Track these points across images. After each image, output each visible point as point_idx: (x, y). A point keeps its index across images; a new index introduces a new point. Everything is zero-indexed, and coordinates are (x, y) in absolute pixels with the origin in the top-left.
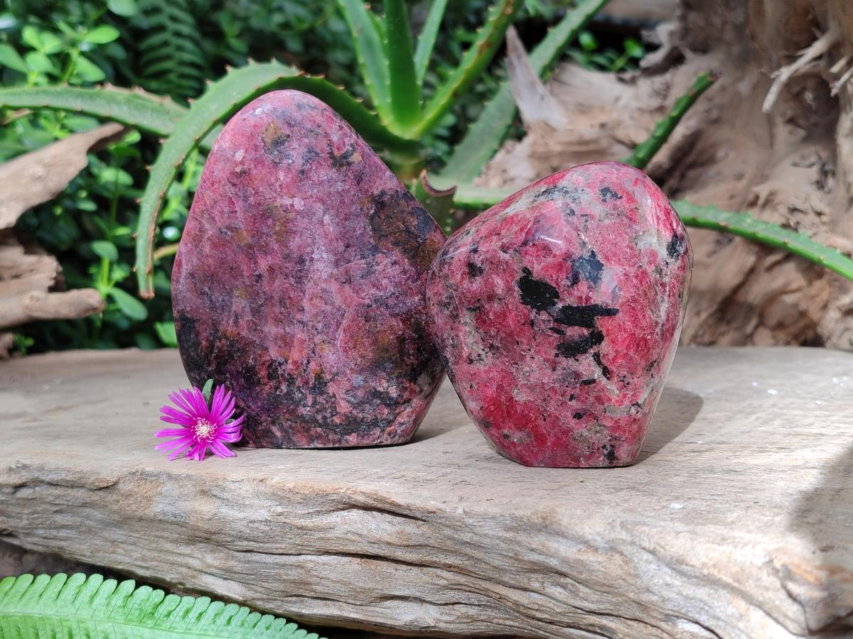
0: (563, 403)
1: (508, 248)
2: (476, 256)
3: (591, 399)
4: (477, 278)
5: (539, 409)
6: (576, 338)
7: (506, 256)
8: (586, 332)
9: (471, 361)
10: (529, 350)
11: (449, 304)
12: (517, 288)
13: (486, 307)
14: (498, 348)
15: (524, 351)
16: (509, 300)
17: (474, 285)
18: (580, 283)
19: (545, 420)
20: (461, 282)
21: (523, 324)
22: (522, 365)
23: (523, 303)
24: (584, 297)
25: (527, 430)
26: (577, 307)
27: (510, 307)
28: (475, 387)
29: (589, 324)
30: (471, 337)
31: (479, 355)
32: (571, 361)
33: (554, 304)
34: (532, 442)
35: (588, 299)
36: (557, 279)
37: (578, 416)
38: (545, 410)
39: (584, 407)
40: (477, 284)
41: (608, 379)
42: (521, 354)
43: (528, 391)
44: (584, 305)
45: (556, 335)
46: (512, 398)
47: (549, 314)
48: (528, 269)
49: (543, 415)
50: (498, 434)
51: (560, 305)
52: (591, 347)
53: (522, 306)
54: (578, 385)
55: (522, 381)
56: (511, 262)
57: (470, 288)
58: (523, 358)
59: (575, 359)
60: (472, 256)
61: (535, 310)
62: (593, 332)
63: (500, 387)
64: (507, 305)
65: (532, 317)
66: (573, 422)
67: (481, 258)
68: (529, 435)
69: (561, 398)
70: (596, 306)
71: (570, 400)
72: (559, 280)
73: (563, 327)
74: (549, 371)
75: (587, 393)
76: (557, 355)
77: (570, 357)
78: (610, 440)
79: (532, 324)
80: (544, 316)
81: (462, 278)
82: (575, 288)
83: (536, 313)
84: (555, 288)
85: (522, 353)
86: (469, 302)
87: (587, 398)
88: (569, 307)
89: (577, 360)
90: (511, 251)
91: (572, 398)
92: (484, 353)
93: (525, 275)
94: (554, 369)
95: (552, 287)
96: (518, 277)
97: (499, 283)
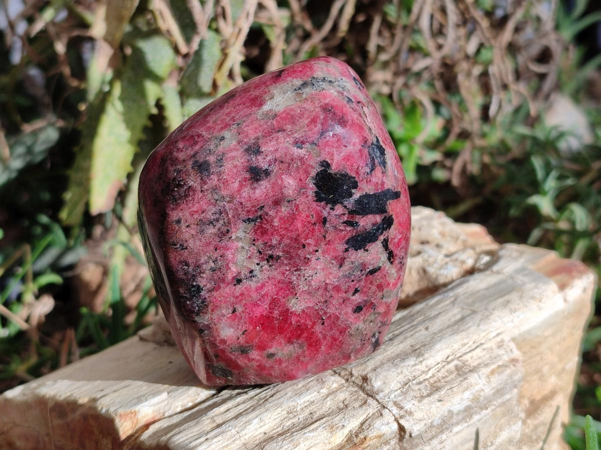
0: (345, 301)
1: (303, 143)
2: (260, 158)
3: (374, 288)
4: (261, 183)
5: (318, 313)
6: (369, 227)
7: (302, 152)
8: (378, 218)
9: (239, 281)
10: (317, 251)
11: (217, 220)
12: (312, 186)
13: (270, 213)
14: (279, 257)
15: (310, 253)
16: (301, 200)
17: (258, 191)
18: (376, 169)
19: (323, 324)
20: (239, 191)
21: (315, 224)
22: (305, 270)
23: (317, 201)
24: (380, 183)
25: (300, 341)
26: (375, 194)
27: (301, 207)
28: (240, 309)
29: (382, 210)
30: (244, 253)
31: (251, 272)
32: (361, 253)
33: (351, 195)
34: (304, 352)
35: (383, 184)
36: (358, 168)
37: (358, 309)
38: (326, 313)
39: (366, 298)
40: (262, 189)
41: (392, 263)
42: (305, 258)
43: (309, 297)
44: (379, 191)
45: (349, 229)
46: (288, 310)
47: (345, 207)
48: (327, 162)
49: (322, 319)
50: (261, 356)
51: (357, 195)
52: (382, 234)
53: (315, 204)
54: (364, 277)
55: (303, 287)
56: (307, 157)
57: (252, 195)
58: (307, 261)
59: (365, 250)
60: (254, 159)
61: (330, 206)
62: (385, 217)
63: (274, 302)
64: (297, 207)
65: (325, 214)
66: (352, 317)
67: (268, 158)
68: (301, 346)
69: (344, 295)
70: (388, 190)
71: (354, 295)
72: (360, 168)
73: (357, 218)
74: (334, 270)
75: (371, 283)
76: (347, 250)
77: (360, 249)
78: (380, 327)
79: (325, 221)
80: (339, 209)
81: (241, 186)
82: (373, 174)
83: (331, 209)
84: (355, 178)
85: (308, 256)
86: (248, 212)
87: (370, 288)
88: (367, 196)
89: (367, 250)
90: (307, 145)
91: (356, 291)
92: (258, 267)
93: (323, 168)
94: (341, 266)
95: (351, 177)
96: (313, 173)
97: (290, 183)
